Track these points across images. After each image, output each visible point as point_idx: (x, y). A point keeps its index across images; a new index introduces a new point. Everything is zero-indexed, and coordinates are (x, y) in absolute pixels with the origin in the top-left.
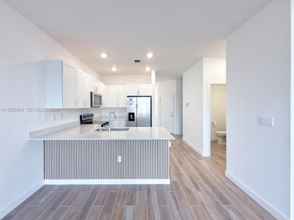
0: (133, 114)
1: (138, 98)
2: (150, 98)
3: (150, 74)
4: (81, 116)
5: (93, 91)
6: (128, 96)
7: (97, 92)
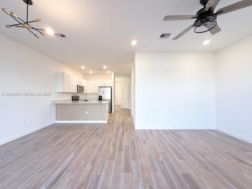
0: (101, 96)
1: (104, 88)
2: (110, 88)
3: (111, 74)
4: (72, 97)
5: (79, 84)
6: (99, 87)
7: (81, 85)
